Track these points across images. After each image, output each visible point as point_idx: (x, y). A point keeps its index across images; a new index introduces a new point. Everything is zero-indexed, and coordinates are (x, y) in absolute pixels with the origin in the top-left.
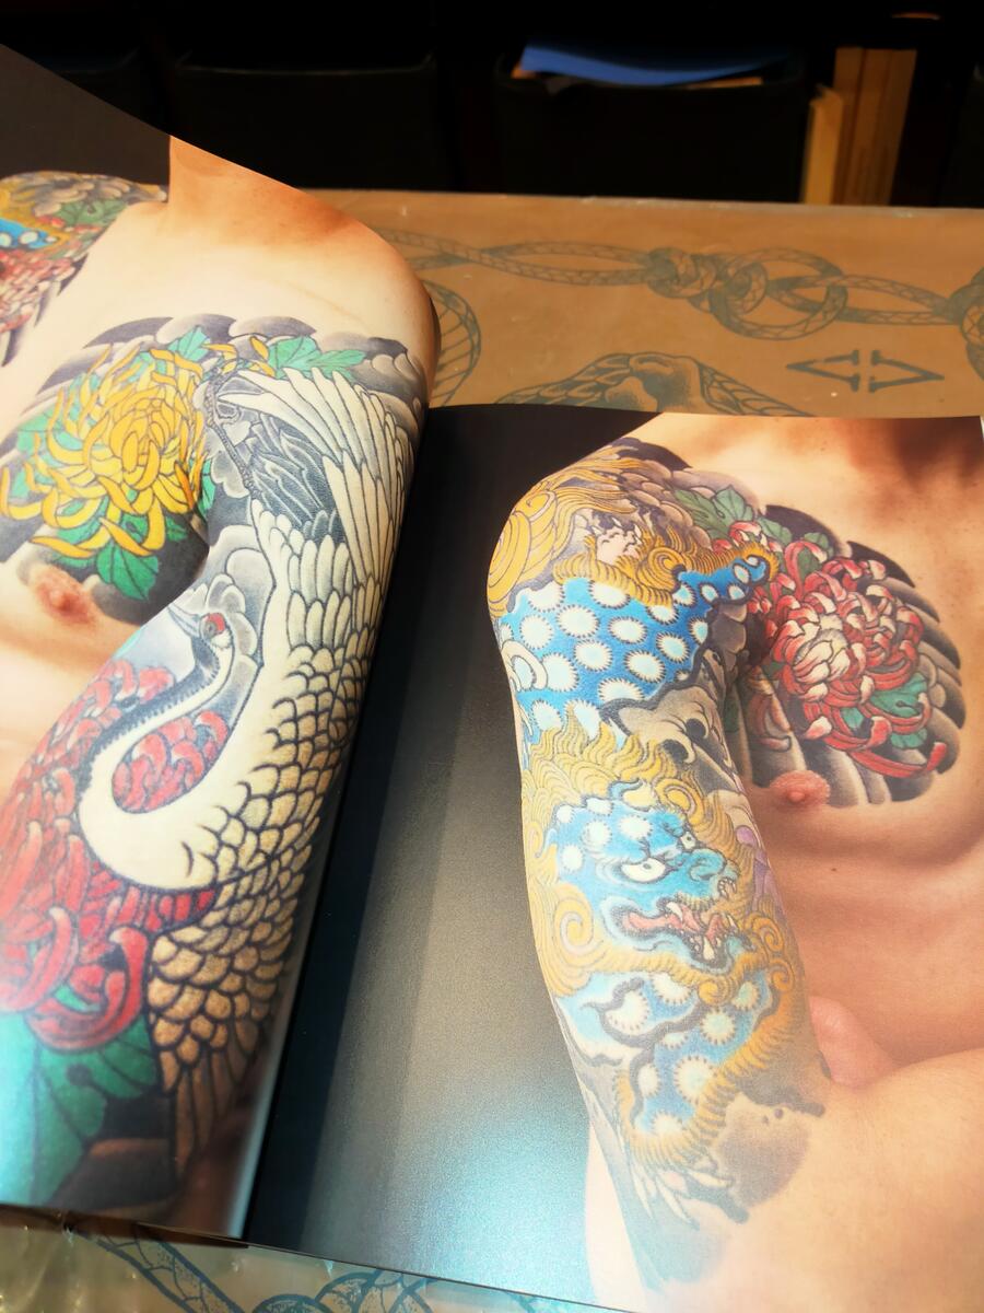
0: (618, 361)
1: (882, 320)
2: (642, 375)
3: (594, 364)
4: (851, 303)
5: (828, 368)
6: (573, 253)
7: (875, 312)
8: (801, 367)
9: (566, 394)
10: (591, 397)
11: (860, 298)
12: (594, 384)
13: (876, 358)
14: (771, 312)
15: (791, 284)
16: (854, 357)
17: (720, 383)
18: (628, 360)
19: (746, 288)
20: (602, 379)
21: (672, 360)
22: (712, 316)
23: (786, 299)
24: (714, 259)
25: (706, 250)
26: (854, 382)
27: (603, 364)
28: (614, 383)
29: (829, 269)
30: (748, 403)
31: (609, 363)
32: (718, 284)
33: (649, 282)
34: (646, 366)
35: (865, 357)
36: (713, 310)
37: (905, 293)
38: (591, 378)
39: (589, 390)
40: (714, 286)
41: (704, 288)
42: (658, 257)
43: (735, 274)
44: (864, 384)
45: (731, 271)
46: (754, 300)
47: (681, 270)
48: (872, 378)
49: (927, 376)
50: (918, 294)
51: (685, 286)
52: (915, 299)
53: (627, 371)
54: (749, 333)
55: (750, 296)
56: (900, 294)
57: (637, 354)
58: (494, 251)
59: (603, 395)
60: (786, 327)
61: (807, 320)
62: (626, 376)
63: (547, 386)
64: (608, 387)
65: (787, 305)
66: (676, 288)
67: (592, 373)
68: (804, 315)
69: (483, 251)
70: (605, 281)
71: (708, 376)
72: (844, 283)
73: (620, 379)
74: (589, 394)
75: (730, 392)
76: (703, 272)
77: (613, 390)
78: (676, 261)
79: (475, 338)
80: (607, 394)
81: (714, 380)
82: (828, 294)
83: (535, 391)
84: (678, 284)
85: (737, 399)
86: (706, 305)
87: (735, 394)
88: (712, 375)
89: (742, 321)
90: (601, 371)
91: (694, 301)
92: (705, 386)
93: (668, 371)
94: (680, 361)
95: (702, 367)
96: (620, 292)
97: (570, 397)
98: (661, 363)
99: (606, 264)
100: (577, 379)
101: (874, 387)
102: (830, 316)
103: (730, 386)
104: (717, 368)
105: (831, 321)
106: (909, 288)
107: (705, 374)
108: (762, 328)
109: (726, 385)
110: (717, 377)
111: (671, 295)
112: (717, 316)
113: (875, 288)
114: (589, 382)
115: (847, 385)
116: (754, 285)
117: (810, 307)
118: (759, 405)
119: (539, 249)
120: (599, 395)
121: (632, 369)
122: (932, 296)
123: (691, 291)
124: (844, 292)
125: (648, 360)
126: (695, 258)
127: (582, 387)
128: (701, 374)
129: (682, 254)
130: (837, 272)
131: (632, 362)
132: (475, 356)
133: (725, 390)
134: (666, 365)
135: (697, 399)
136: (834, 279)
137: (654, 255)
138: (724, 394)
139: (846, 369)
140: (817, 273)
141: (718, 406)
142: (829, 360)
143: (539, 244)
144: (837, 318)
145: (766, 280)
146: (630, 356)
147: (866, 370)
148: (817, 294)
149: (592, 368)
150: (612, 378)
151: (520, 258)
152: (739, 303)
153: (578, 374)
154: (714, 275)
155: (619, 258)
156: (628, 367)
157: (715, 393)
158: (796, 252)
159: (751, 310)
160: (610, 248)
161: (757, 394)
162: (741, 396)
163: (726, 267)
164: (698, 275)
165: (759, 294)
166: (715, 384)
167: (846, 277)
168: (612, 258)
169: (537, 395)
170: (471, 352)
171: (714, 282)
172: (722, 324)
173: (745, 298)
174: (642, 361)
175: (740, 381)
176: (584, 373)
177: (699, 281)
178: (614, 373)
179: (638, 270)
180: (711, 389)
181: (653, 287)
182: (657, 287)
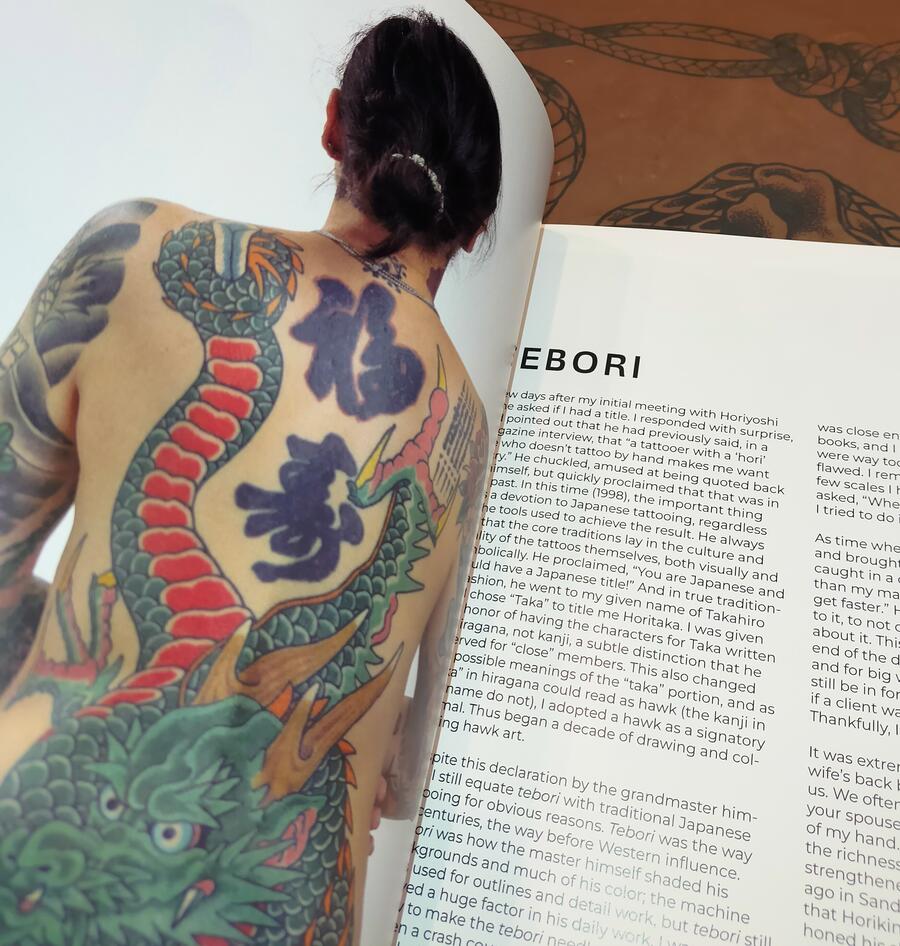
0: (741, 173)
2: (768, 192)
3: (713, 174)
6: (687, 36)
9: (682, 211)
10: (712, 215)
12: (714, 199)
17: (859, 205)
18: (752, 171)
19: (884, 88)
20: (722, 194)
21: (802, 174)
22: (845, 121)
24: (846, 49)
25: (837, 39)
27: (724, 176)
28: (737, 199)
30: (891, 232)
31: (730, 174)
32: (853, 81)
33: (773, 76)
34: (776, 180)
36: (848, 114)
38: (711, 191)
39: (709, 206)
40: (847, 85)
41: (838, 85)
42: (782, 45)
43: (872, 70)
45: (867, 66)
47: (810, 62)
51: (815, 82)
53: (752, 185)
54: (890, 145)
55: (889, 98)
57: (762, 165)
58: (598, 31)
59: (725, 214)
62: (752, 191)
63: (661, 199)
64: (731, 204)
66: (805, 84)
67: (711, 186)
69: (586, 30)
70: (723, 74)
71: (846, 196)
73: (744, 195)
74: (709, 212)
75: (872, 218)
76: (835, 66)
77: (735, 208)
78: (802, 49)
79: (579, 137)
80: (729, 213)
81: (852, 201)
83: (646, 205)
84: (806, 80)
85: (879, 228)
86: (839, 107)
87: (877, 220)
88: (849, 195)
89: (882, 128)
90: (723, 184)
91: (826, 101)
92: (842, 208)
93: (798, 187)
94: (812, 175)
95: (838, 185)
96: (741, 87)
97: (686, 214)
98: (789, 176)
99: (725, 52)
100: (693, 192)
103: (871, 210)
104: (856, 188)
107: (842, 193)
109: (866, 208)
110: (857, 199)
111: (798, 93)
112: (854, 123)
114: (709, 196)
119: (647, 30)
120: (719, 213)
121: (756, 183)
123: (821, 89)
125: (777, 173)
126: (824, 47)
127: (700, 203)
128: (837, 193)
129: (810, 43)
131: (757, 175)
132: (579, 159)
133: (865, 214)
134: (795, 181)
135: (833, 224)
137: (779, 42)
138: (863, 219)
141: (858, 234)
143: (649, 24)
146: (755, 167)
149: (711, 180)
150: (734, 194)
151: (626, 41)
152: (877, 106)
153: (697, 185)
154: (847, 70)
155: (738, 45)
156: (753, 180)
157: (854, 218)
159: (891, 116)
160: (728, 31)
162: (885, 223)
163: (862, 60)
164: (829, 68)
166: (853, 207)
168: (731, 45)
169: (650, 209)
170: (575, 154)
171: (848, 79)
172: (859, 130)
173: (885, 101)
174: (768, 174)
175: (882, 205)
176: (702, 185)
177: (830, 77)
178: (737, 187)
179: (760, 61)
180: (849, 212)
181: (778, 83)
182: (783, 82)
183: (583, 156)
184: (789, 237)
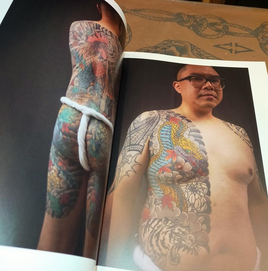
0: (169, 42)
1: (237, 35)
2: (175, 46)
3: (163, 42)
4: (230, 30)
5: (224, 47)
6: (156, 12)
7: (236, 33)
8: (217, 46)
9: (155, 50)
10: (163, 51)
11: (232, 29)
12: (163, 47)
13: (236, 45)
14: (209, 31)
15: (213, 24)
16: (231, 44)
17: (196, 49)
19: (202, 25)
20: (165, 46)
21: (183, 42)
22: (193, 31)
23: (213, 28)
24: (193, 16)
25: (191, 14)
26: (231, 51)
27: (165, 42)
28: (168, 48)
29: (223, 21)
30: (203, 55)
31: (167, 42)
32: (195, 23)
33: (176, 21)
34: (176, 44)
35: (234, 45)
36: (193, 30)
37: (243, 29)
38: (162, 46)
39: (162, 49)
40: (194, 24)
41: (191, 24)
42: (179, 15)
43: (199, 21)
44: (234, 51)
46: (204, 28)
47: (185, 19)
48: (236, 50)
49: (250, 50)
50: (247, 29)
51: (186, 23)
52: (246, 30)
53: (172, 45)
54: (203, 37)
55: (203, 27)
56: (242, 29)
57: (174, 40)
58: (134, 10)
59: (165, 50)
60: (213, 36)
61: (218, 34)
63: (150, 47)
64: (167, 48)
65: (213, 30)
67: (162, 45)
68: (218, 33)
69: (131, 10)
70: (165, 21)
71: (193, 47)
72: (228, 25)
73: (170, 47)
74: (162, 50)
75: (199, 52)
76: (191, 20)
77: (168, 49)
78: (183, 16)
79: (130, 33)
81: (194, 48)
82: (223, 28)
83: (147, 48)
84: (184, 22)
85: (201, 54)
86: (192, 28)
88: (194, 47)
89: (201, 33)
90: (165, 44)
91: (189, 27)
92: (192, 50)
93: (182, 45)
94: (185, 43)
95: (191, 45)
96: (169, 24)
97: (156, 51)
98: (180, 43)
99: (165, 16)
100: (158, 46)
101: (236, 52)
102: (224, 33)
103: (199, 50)
104: (196, 45)
105: (224, 35)
106: (244, 27)
108: (206, 35)
109: (198, 50)
110: (195, 48)
111: (182, 25)
112: (195, 32)
113: (235, 27)
115: (229, 52)
116: (204, 24)
117: (218, 30)
118: (207, 56)
119: (147, 11)
120: (164, 50)
121: (173, 44)
122: (250, 30)
123: (188, 25)
124: (227, 27)
125: (177, 42)
126: (188, 16)
127: (159, 48)
128: (191, 47)
129: (185, 15)
130: (226, 22)
131: (173, 42)
132: (130, 38)
135: (190, 53)
136: (225, 24)
137: (178, 14)
138: (197, 52)
139: (229, 47)
140: (220, 22)
141: (196, 55)
142: (224, 45)
143: (147, 9)
144: (226, 34)
145: (207, 23)
146: (172, 41)
147: (234, 48)
148: (221, 27)
149: (162, 43)
150: (167, 46)
151: (142, 13)
152: (200, 28)
153: (159, 45)
154: (193, 20)
155: (168, 15)
156: (172, 44)
157: (195, 52)
158: (215, 16)
159: (204, 30)
160: (166, 12)
161: (206, 53)
162: (202, 53)
163: (197, 19)
164: (189, 20)
165: (206, 26)
167: (228, 23)
168: (166, 15)
169: (148, 49)
170: (129, 37)
171: (194, 22)
172: (196, 34)
173: (202, 28)
174: (175, 42)
175: (202, 49)
176: (160, 44)
177: (190, 22)
178: (168, 45)
179: (173, 18)
180: (194, 51)
181: (177, 23)
182: (179, 23)
183: (131, 38)
184: (180, 56)
